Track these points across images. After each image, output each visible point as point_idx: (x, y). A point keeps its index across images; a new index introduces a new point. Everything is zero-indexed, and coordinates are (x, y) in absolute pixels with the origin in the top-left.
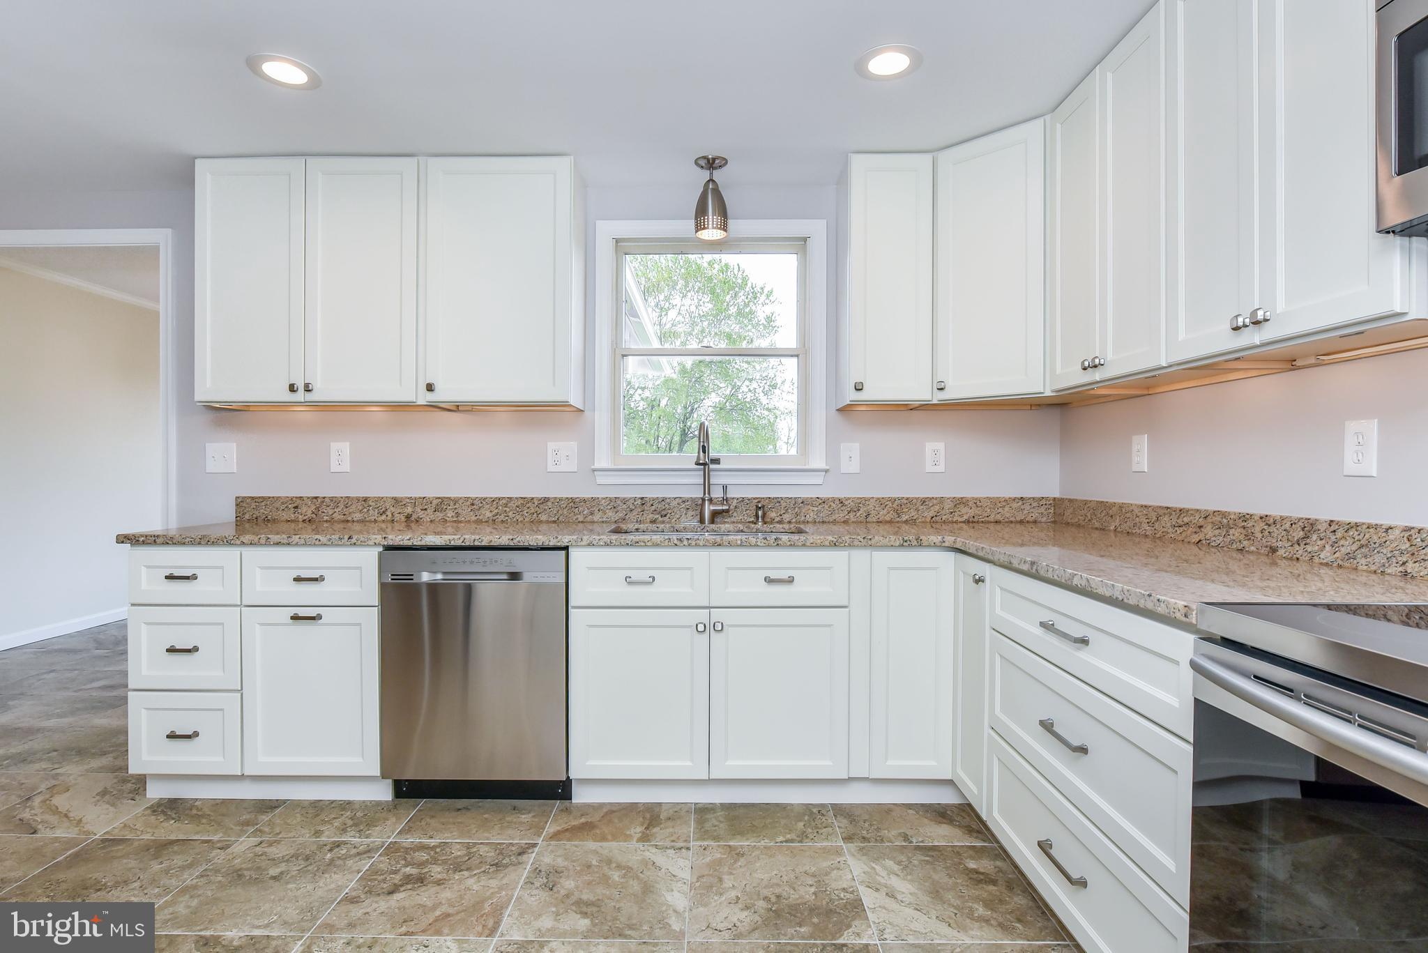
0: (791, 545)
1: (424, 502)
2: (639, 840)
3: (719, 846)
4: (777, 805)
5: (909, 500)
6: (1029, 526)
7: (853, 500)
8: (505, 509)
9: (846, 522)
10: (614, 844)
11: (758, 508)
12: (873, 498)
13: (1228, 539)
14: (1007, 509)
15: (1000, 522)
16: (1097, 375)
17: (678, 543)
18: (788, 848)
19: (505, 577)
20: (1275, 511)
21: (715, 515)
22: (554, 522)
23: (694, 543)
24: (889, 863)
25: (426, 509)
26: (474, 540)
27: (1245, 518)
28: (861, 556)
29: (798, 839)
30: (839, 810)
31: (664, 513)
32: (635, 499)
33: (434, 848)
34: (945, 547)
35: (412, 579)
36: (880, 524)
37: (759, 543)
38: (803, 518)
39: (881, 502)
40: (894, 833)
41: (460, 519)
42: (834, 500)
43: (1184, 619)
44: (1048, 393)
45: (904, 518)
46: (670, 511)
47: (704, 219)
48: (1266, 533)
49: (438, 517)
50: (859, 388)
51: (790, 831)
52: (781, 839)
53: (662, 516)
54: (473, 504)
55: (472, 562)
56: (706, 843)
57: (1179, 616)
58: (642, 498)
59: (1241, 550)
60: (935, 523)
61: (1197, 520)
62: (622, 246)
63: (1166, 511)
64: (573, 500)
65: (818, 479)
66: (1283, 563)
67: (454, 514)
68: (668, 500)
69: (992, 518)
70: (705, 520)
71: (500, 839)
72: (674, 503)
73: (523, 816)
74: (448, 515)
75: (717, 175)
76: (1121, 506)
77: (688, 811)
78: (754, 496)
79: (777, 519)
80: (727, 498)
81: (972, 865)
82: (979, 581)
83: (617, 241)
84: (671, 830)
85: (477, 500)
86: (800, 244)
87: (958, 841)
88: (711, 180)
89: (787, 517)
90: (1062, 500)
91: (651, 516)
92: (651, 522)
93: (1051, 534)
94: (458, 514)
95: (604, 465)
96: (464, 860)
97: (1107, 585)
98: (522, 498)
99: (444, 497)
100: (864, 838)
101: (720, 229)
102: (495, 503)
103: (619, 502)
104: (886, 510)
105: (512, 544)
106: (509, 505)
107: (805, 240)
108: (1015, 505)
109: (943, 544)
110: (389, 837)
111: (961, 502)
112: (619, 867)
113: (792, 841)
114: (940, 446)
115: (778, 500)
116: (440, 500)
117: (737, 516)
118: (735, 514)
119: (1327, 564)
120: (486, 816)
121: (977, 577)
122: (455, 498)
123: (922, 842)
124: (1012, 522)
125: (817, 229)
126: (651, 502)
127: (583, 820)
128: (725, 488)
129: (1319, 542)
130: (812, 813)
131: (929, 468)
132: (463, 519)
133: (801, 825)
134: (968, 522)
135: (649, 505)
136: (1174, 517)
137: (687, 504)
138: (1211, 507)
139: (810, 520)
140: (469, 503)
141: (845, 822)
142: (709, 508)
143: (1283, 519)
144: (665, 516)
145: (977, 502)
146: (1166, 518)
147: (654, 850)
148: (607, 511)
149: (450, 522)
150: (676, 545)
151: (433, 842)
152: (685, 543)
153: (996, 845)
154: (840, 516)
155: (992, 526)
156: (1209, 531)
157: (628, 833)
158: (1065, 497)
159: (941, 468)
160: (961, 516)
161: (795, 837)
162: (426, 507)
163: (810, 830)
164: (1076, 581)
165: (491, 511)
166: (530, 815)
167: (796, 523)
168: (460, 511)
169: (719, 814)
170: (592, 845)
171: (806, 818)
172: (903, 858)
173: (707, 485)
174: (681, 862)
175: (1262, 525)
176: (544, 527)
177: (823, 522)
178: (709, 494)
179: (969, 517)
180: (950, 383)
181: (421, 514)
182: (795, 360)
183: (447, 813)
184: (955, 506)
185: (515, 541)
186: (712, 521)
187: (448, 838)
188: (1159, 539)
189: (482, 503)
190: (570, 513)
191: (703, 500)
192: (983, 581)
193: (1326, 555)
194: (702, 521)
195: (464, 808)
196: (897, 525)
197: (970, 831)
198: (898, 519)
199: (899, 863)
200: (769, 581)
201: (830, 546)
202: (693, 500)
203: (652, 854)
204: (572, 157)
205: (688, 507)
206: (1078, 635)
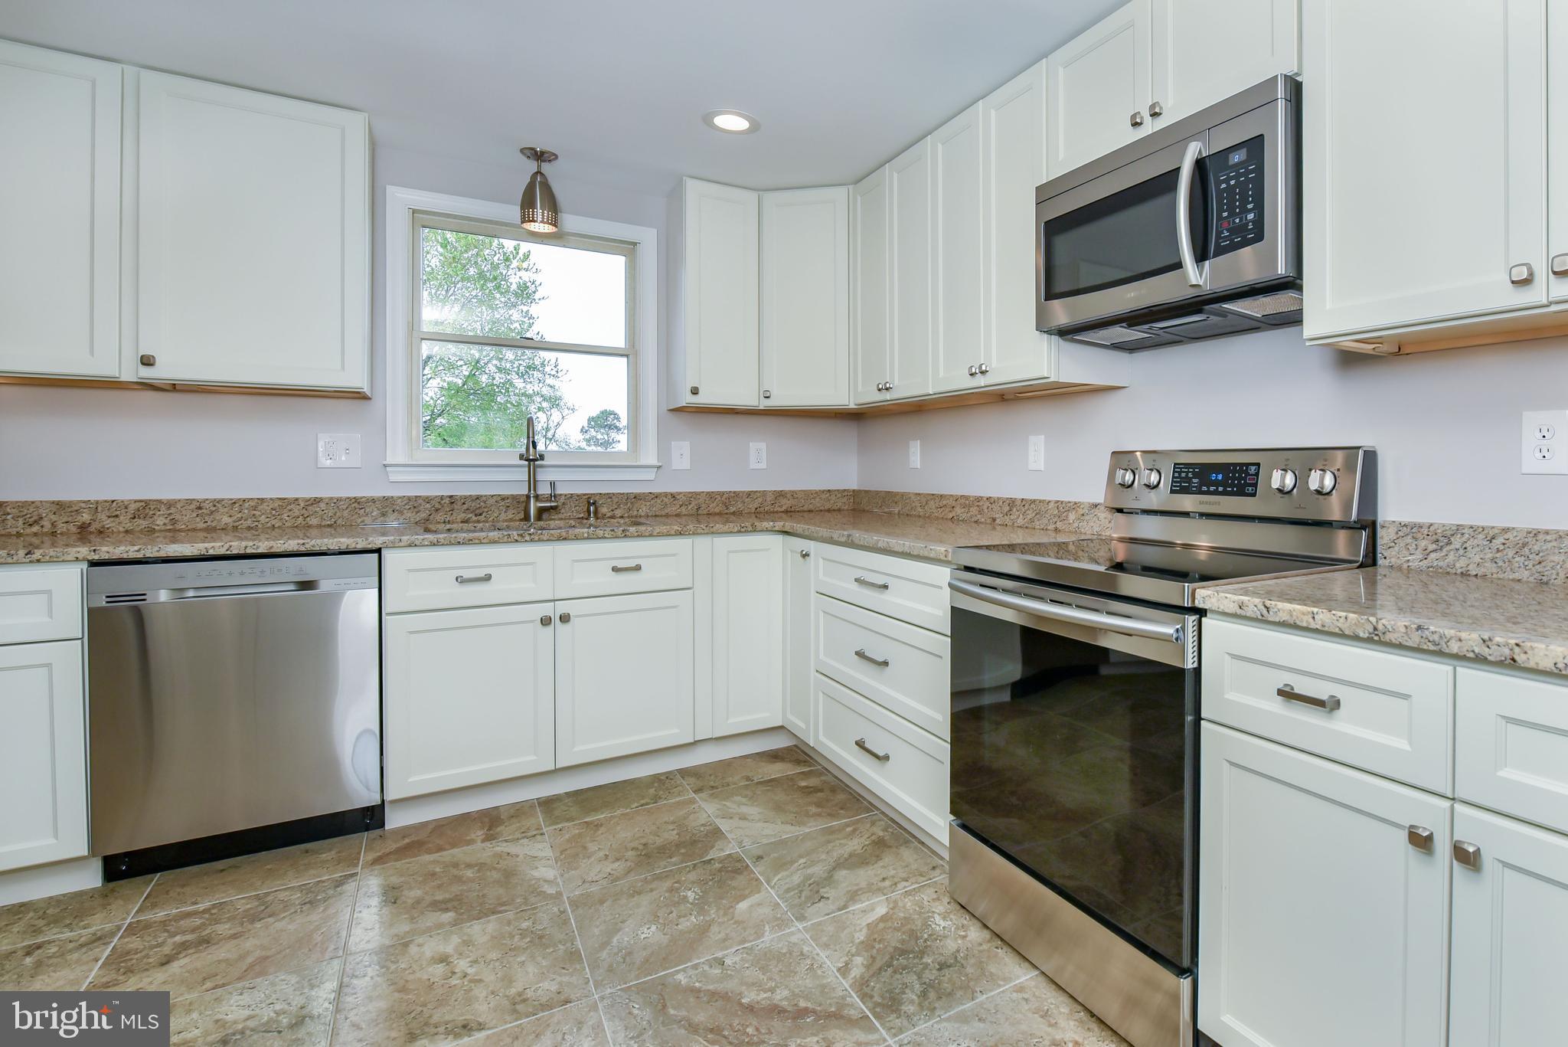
0: (638, 536)
1: (114, 507)
2: (483, 841)
3: (575, 825)
4: (625, 781)
5: (736, 494)
6: (834, 513)
7: (685, 494)
8: (255, 512)
9: (678, 515)
10: (455, 851)
11: (589, 504)
12: (703, 492)
13: (969, 515)
14: (817, 500)
15: (812, 511)
16: (888, 396)
17: (519, 539)
18: (644, 810)
19: (292, 587)
20: (994, 494)
21: (541, 512)
22: (330, 526)
23: (537, 538)
24: (738, 798)
25: (117, 516)
26: (246, 547)
27: (979, 499)
28: (703, 543)
29: (652, 801)
30: (684, 773)
31: (477, 512)
32: (442, 498)
33: (204, 911)
34: (776, 531)
35: (144, 600)
36: (711, 517)
37: (606, 535)
38: (635, 513)
39: (711, 496)
40: (736, 778)
41: (178, 527)
42: (666, 494)
43: (946, 559)
44: (852, 406)
45: (732, 509)
46: (486, 510)
47: (533, 212)
48: (990, 508)
49: (138, 526)
50: (695, 391)
51: (643, 798)
52: (636, 805)
53: (476, 515)
54: (200, 508)
55: (242, 574)
56: (560, 826)
57: (942, 557)
58: (451, 497)
59: (976, 522)
60: (759, 514)
61: (951, 502)
62: (420, 219)
63: (932, 497)
64: (356, 500)
65: (651, 475)
66: (998, 528)
67: (167, 521)
68: (484, 498)
69: (805, 508)
70: (530, 517)
71: (301, 882)
72: (491, 501)
73: (324, 855)
74: (158, 523)
75: (546, 168)
76: (903, 495)
77: (531, 806)
78: (585, 492)
79: (609, 514)
80: (555, 494)
81: (803, 784)
82: (805, 556)
83: (414, 211)
84: (518, 825)
85: (208, 502)
86: (629, 248)
87: (791, 771)
88: (539, 172)
89: (618, 513)
90: (859, 491)
91: (463, 515)
92: (462, 522)
93: (852, 519)
94: (174, 522)
95: (401, 460)
96: (260, 910)
97: (900, 544)
98: (280, 499)
99: (150, 500)
100: (712, 787)
101: (550, 224)
102: (237, 505)
103: (421, 501)
104: (715, 502)
105: (304, 549)
106: (260, 507)
107: (635, 244)
108: (824, 496)
109: (774, 529)
110: (124, 919)
111: (781, 494)
112: (469, 866)
113: (647, 804)
114: (763, 446)
115: (610, 496)
116: (143, 504)
117: (565, 513)
118: (563, 511)
119: (1021, 527)
120: (268, 867)
121: (804, 553)
122: (168, 501)
123: (762, 778)
124: (821, 511)
125: (648, 238)
126: (462, 501)
127: (407, 841)
128: (553, 484)
129: (1017, 513)
130: (660, 780)
131: (753, 465)
132: (183, 527)
133: (652, 791)
134: (786, 512)
135: (460, 503)
136: (937, 500)
137: (506, 501)
138: (960, 493)
139: (643, 514)
140: (193, 506)
141: (692, 780)
142: (535, 504)
143: (999, 498)
144: (481, 515)
145: (793, 494)
146: (932, 502)
147: (505, 844)
148: (405, 511)
149: (160, 531)
150: (517, 541)
151: (201, 907)
152: (527, 538)
153: (820, 767)
154: (673, 509)
155: (805, 514)
156: (958, 510)
157: (468, 838)
158: (862, 489)
159: (763, 465)
160: (781, 506)
161: (649, 801)
162: (118, 513)
163: (661, 792)
164: (880, 545)
165: (231, 516)
166: (333, 852)
167: (628, 517)
168: (178, 517)
169: (566, 801)
170: (427, 858)
171: (656, 785)
172: (749, 793)
173: (532, 482)
174: (540, 846)
175: (988, 504)
176: (314, 532)
177: (656, 516)
178: (535, 490)
179: (788, 508)
180: (774, 393)
181: (108, 523)
182: (625, 359)
183: (205, 877)
184: (776, 498)
185: (307, 546)
186: (539, 518)
187: (223, 898)
188: (928, 518)
189: (215, 506)
190: (353, 515)
191: (528, 497)
192: (808, 555)
193: (1020, 522)
194: (527, 518)
195: (230, 867)
196: (727, 516)
197: (798, 762)
198: (726, 511)
199: (746, 796)
200: (615, 569)
201: (676, 535)
202: (514, 497)
203: (501, 848)
204: (366, 115)
205: (508, 505)
206: (881, 583)
